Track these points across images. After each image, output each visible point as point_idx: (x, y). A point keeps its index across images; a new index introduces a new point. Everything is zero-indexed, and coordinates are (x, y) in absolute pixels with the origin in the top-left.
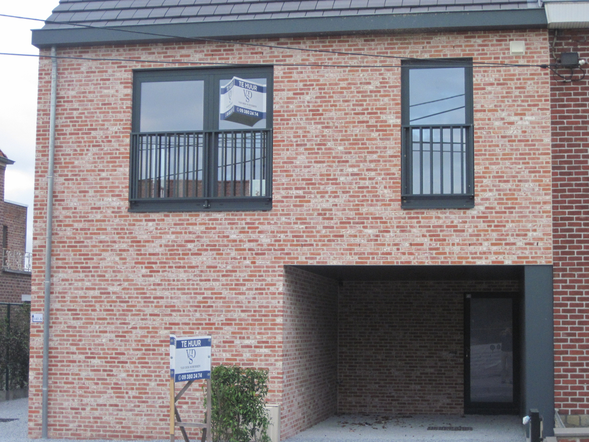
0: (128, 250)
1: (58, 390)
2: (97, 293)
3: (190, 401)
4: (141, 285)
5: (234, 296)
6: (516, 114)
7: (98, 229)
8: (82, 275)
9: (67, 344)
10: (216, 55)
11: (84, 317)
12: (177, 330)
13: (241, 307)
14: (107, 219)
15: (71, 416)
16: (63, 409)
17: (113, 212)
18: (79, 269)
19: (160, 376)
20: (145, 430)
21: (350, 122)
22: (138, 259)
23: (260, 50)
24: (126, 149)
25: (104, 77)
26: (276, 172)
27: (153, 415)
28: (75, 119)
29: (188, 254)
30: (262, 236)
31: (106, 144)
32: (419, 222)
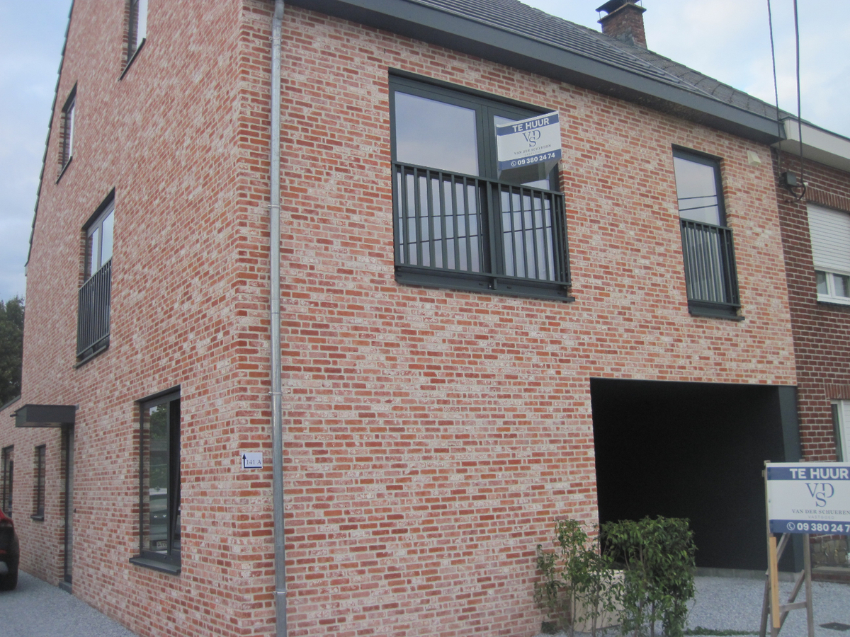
0: (398, 345)
1: (297, 590)
2: (353, 415)
3: (496, 582)
4: (420, 402)
5: (540, 419)
6: (760, 226)
7: (350, 307)
8: (329, 383)
9: (307, 507)
10: (494, 80)
11: (334, 457)
12: (473, 474)
13: (549, 435)
14: (363, 291)
16: (306, 625)
17: (372, 281)
18: (323, 373)
19: (454, 548)
21: (637, 204)
22: (413, 360)
23: (542, 89)
24: (387, 185)
25: (349, 67)
26: (573, 251)
27: (448, 613)
28: (306, 120)
29: (479, 357)
30: (565, 336)
31: (356, 170)
32: (704, 332)
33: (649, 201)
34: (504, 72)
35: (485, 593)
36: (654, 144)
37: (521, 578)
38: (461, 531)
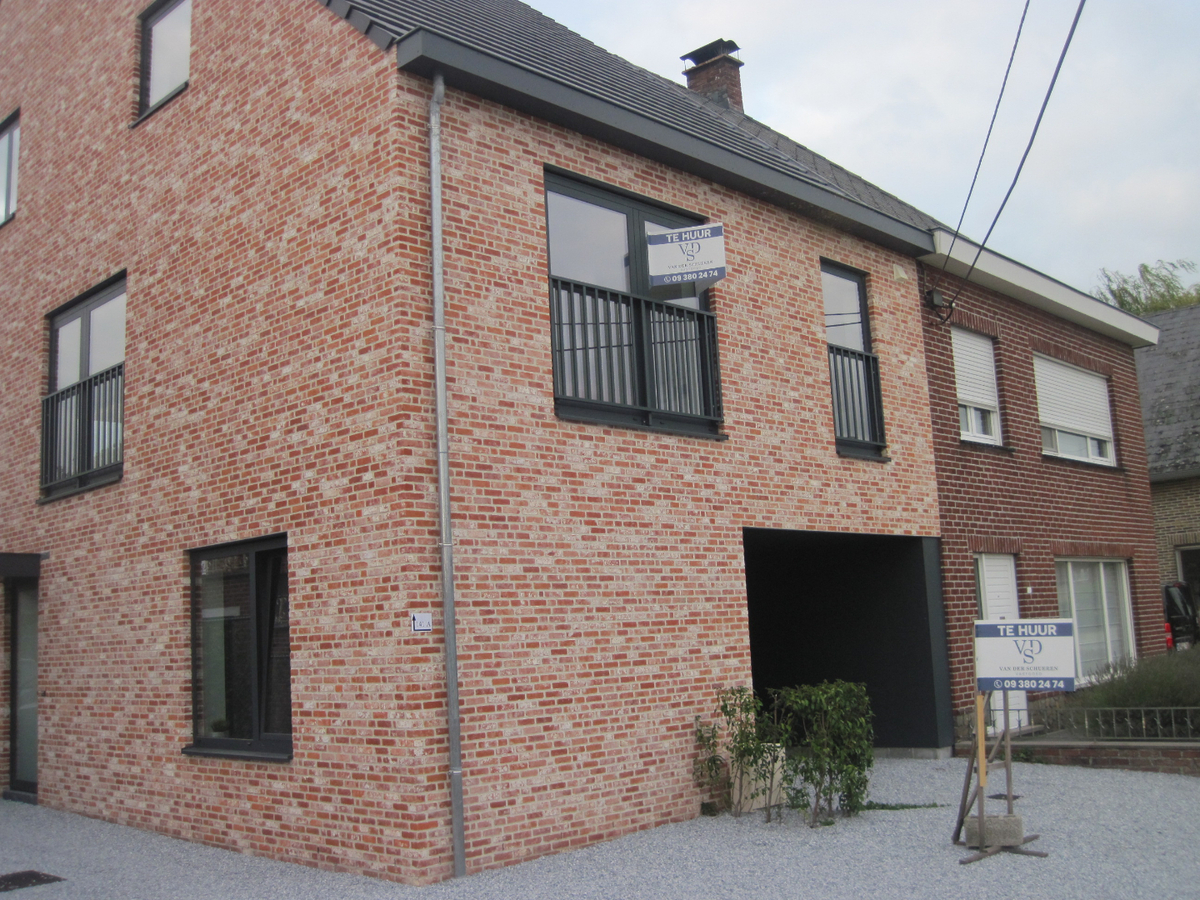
0: (559, 490)
1: (468, 770)
2: (517, 569)
3: (657, 758)
4: (582, 555)
5: (696, 575)
6: (905, 353)
7: (512, 445)
8: (493, 532)
9: (476, 675)
10: (647, 180)
11: (500, 617)
12: (633, 636)
13: (704, 592)
14: (525, 427)
15: (491, 821)
16: (478, 808)
17: (533, 415)
18: (487, 522)
19: (617, 720)
20: (605, 823)
21: (786, 327)
22: (573, 506)
23: (694, 191)
24: (544, 302)
25: (504, 162)
26: (725, 382)
27: (613, 793)
28: (464, 225)
29: (637, 503)
30: (718, 479)
31: (514, 285)
32: (851, 475)
33: (798, 323)
34: (656, 170)
35: (647, 771)
36: (802, 256)
37: (681, 754)
38: (623, 700)
